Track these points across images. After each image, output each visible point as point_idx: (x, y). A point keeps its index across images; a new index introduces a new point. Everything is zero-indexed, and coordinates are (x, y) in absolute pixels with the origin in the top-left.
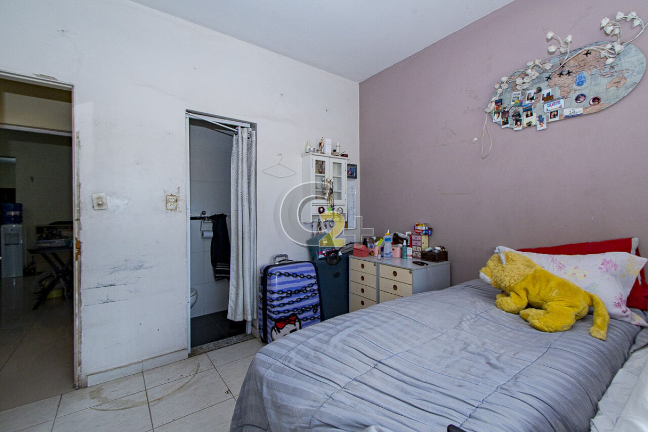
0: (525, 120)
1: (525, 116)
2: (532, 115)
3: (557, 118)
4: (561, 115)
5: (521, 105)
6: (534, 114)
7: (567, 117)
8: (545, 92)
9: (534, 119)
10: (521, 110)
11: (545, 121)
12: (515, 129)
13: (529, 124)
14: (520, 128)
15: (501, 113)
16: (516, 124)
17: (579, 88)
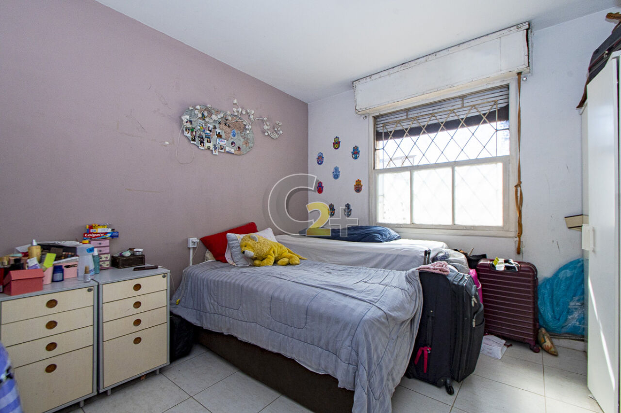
0: (207, 144)
1: (206, 141)
2: (210, 142)
3: (223, 151)
4: (225, 150)
5: (204, 131)
6: (212, 142)
7: (228, 152)
8: (218, 131)
9: (211, 145)
10: (204, 135)
11: (217, 150)
12: (200, 148)
13: (209, 148)
14: (203, 148)
15: (190, 131)
16: (201, 144)
17: (233, 137)
